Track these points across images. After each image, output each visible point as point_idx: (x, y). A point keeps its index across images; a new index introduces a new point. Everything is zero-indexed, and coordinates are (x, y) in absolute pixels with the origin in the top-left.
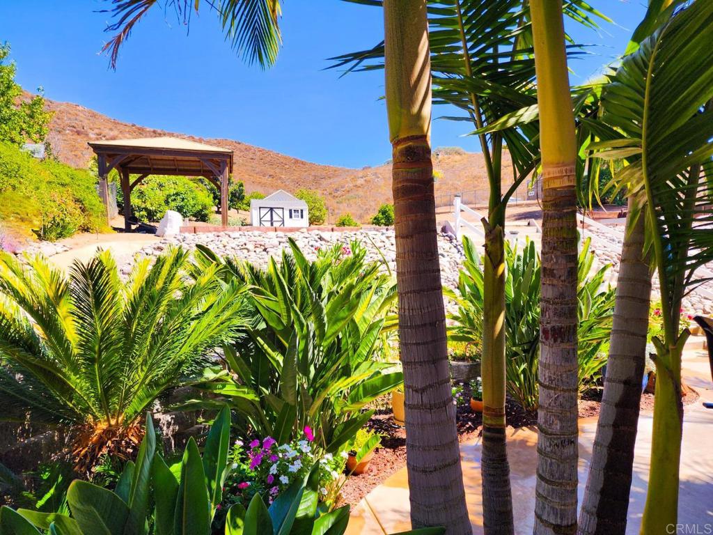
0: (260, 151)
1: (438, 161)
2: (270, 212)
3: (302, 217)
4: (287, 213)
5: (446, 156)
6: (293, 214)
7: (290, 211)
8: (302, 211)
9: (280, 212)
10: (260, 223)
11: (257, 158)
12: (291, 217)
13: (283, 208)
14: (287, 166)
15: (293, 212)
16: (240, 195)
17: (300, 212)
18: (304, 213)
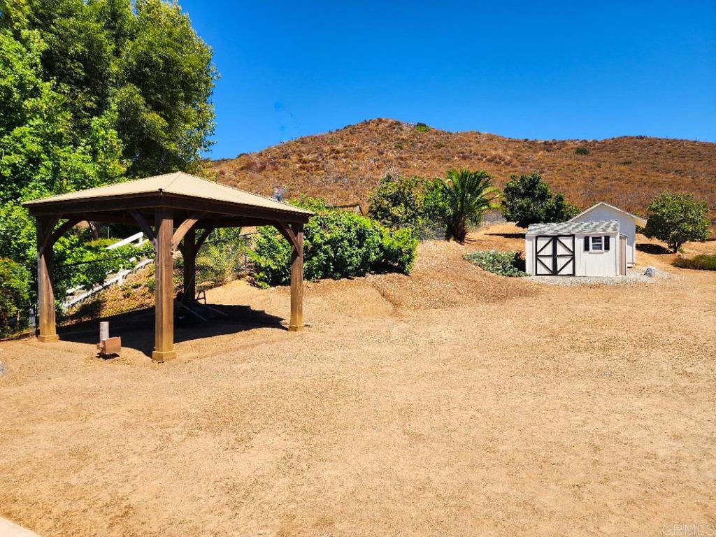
0: (668, 143)
2: (551, 244)
3: (607, 248)
4: (580, 243)
6: (591, 243)
7: (587, 239)
8: (607, 238)
9: (568, 242)
10: (537, 259)
11: (664, 151)
12: (587, 248)
13: (574, 236)
15: (591, 240)
16: (557, 211)
17: (603, 239)
18: (612, 240)
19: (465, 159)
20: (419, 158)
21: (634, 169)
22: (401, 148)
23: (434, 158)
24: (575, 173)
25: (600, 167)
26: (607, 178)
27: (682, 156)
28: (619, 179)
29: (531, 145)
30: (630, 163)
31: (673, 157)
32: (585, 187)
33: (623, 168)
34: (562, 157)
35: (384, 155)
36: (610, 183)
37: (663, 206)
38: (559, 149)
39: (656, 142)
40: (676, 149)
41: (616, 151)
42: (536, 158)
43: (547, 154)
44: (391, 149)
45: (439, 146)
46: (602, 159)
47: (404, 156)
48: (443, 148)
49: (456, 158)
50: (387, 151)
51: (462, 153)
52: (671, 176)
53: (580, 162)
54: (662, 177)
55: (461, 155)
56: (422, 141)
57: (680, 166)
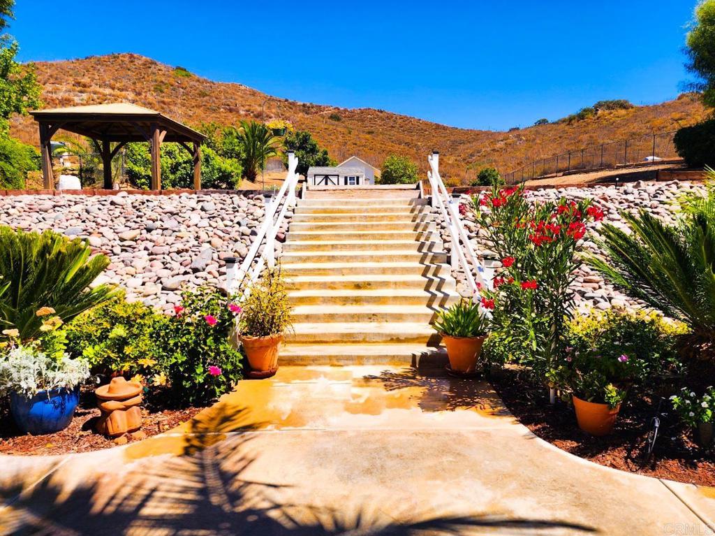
0: (401, 119)
1: (596, 117)
2: (324, 180)
3: (358, 184)
4: (342, 180)
5: (607, 112)
6: (349, 181)
7: (346, 178)
8: (358, 178)
9: (335, 179)
12: (346, 184)
13: (338, 176)
14: (427, 132)
15: (348, 179)
17: (355, 178)
18: (360, 179)
19: (230, 112)
20: (183, 105)
21: (376, 138)
22: (162, 92)
23: (198, 107)
24: (331, 137)
25: (350, 133)
26: (356, 144)
27: (410, 131)
28: (365, 146)
29: (291, 106)
30: (372, 132)
31: (404, 131)
32: (340, 150)
33: (368, 136)
34: (319, 121)
35: (143, 97)
36: (358, 148)
37: (392, 165)
38: (317, 113)
39: (392, 117)
40: (406, 124)
41: (363, 121)
42: (298, 119)
43: (306, 116)
44: (149, 91)
45: (203, 95)
46: (352, 127)
47: (166, 100)
48: (207, 98)
49: (222, 110)
50: (146, 92)
51: (228, 105)
52: (402, 146)
53: (334, 127)
54: (396, 147)
55: (228, 107)
56: (184, 86)
57: (408, 139)
